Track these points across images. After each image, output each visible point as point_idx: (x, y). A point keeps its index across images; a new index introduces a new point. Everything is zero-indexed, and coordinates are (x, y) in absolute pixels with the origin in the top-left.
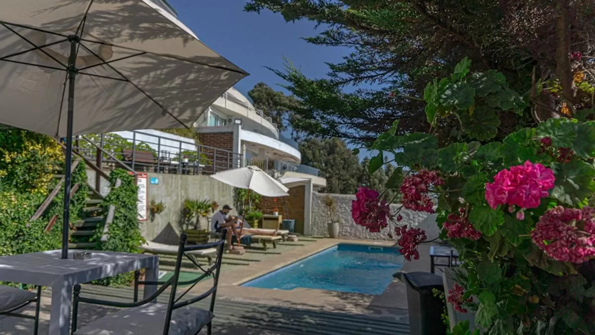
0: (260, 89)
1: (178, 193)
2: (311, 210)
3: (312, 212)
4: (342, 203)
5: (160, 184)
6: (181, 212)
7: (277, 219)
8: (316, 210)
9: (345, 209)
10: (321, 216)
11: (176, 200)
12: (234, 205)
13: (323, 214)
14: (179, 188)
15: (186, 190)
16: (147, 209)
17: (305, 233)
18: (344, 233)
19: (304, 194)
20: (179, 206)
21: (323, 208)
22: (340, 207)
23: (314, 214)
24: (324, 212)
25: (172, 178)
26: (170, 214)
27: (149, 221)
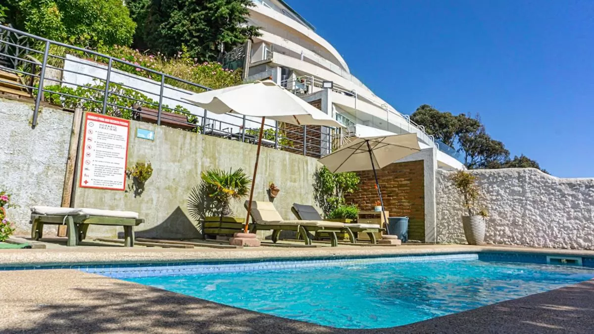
0: (423, 111)
1: (196, 160)
2: (435, 200)
3: (438, 204)
4: (491, 184)
5: (158, 141)
6: (202, 190)
7: (378, 216)
8: (445, 199)
9: (498, 194)
10: (454, 208)
11: (191, 171)
12: (316, 197)
13: (457, 206)
14: (199, 154)
15: (213, 158)
16: (127, 175)
17: (426, 240)
18: (498, 238)
19: (422, 175)
20: (199, 181)
21: (457, 195)
22: (488, 192)
23: (441, 206)
24: (458, 201)
25: (185, 137)
26: (176, 189)
27: (131, 194)
